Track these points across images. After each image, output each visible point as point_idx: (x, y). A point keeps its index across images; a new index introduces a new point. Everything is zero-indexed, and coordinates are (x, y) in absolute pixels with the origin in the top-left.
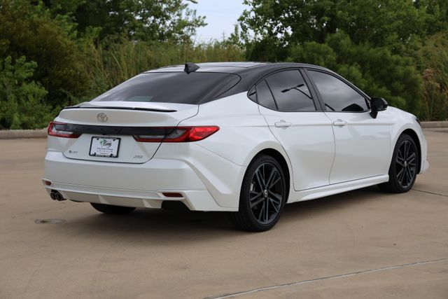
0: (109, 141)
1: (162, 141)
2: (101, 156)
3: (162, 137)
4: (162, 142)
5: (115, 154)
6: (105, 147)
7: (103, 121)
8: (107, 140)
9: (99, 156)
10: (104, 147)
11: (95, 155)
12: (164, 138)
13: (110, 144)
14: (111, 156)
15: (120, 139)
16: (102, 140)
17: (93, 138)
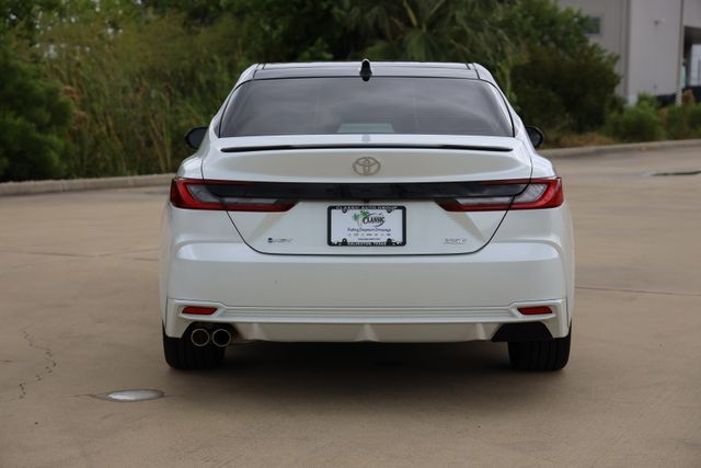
0: (375, 213)
1: (508, 207)
2: (364, 245)
3: (506, 200)
4: (507, 210)
5: (398, 238)
6: (370, 226)
7: (366, 174)
8: (371, 211)
9: (355, 245)
10: (365, 226)
11: (344, 243)
12: (512, 203)
13: (381, 220)
14: (389, 243)
15: (404, 209)
16: (358, 212)
17: (330, 209)
